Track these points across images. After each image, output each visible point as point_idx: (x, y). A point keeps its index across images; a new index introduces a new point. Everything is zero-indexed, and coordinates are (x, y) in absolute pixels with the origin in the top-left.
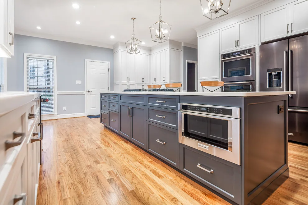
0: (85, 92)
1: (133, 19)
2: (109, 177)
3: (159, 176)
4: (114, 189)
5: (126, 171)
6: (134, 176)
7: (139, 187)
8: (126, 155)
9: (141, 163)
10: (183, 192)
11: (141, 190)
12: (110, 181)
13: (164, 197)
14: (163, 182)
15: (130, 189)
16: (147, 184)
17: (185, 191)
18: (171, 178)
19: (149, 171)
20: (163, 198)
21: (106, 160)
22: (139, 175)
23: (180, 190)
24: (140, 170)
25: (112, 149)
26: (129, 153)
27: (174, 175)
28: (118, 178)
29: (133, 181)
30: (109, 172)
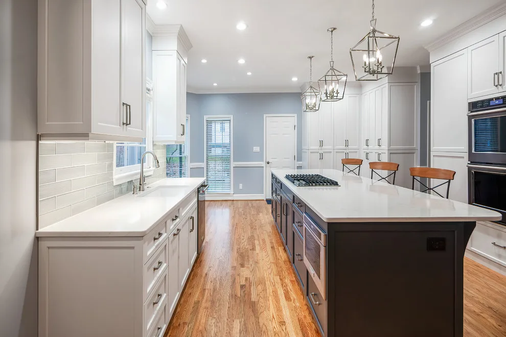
0: (263, 164)
1: (310, 58)
2: (243, 283)
3: (288, 298)
4: (241, 295)
5: (262, 282)
6: (265, 290)
7: (261, 300)
8: (273, 266)
9: (281, 280)
10: (297, 321)
11: (261, 304)
12: (242, 287)
13: (275, 317)
14: (286, 305)
15: (253, 300)
16: (271, 301)
17: (299, 320)
18: (298, 304)
19: (282, 290)
20: (273, 317)
21: (251, 265)
22: (270, 290)
23: (297, 318)
24: (274, 286)
25: (264, 254)
26: (277, 264)
27: (305, 302)
28: (250, 286)
29: (261, 294)
30: (246, 279)
